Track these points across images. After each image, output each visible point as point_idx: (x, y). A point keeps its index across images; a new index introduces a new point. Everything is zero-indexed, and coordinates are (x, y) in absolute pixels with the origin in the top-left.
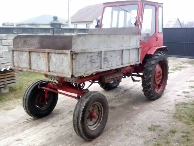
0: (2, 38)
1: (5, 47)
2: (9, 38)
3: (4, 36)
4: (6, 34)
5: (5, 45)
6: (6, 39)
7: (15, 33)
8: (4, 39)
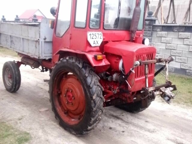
0: (162, 35)
1: (163, 44)
2: (169, 36)
3: (164, 34)
4: (167, 32)
5: (163, 42)
6: (166, 36)
7: (176, 32)
8: (164, 36)
